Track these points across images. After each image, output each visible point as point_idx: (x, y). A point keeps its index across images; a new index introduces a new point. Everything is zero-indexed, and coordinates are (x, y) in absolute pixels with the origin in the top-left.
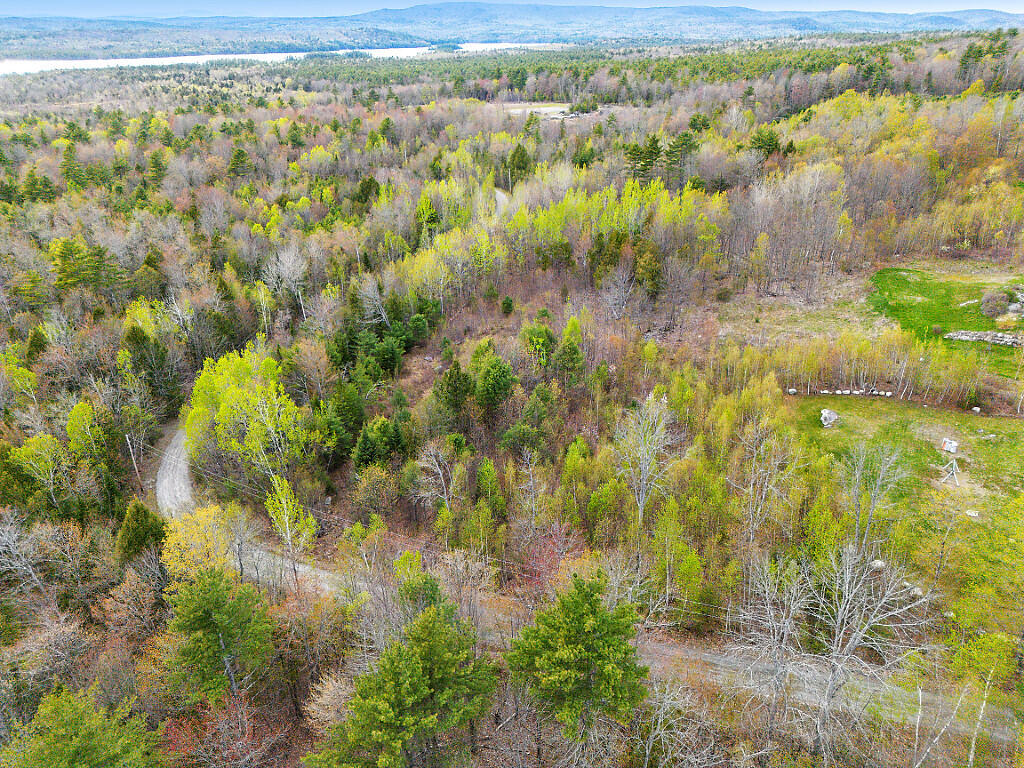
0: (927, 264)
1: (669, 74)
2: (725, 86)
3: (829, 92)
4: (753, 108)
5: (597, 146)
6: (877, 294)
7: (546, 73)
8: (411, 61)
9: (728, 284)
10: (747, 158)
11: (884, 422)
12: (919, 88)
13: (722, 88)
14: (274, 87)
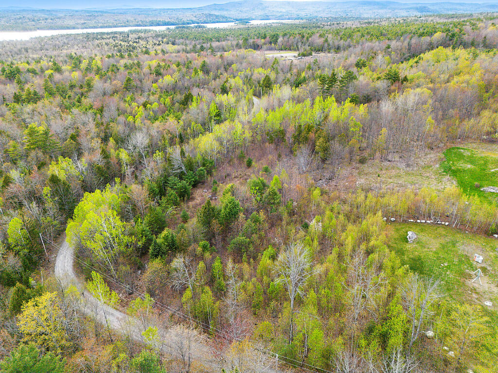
0: (474, 145)
1: (350, 36)
2: (377, 43)
3: (431, 47)
4: (390, 55)
5: (307, 75)
6: (446, 163)
7: (288, 36)
8: (224, 30)
9: (366, 154)
10: (381, 85)
11: (443, 241)
12: (479, 45)
13: (376, 44)
14: (158, 43)
